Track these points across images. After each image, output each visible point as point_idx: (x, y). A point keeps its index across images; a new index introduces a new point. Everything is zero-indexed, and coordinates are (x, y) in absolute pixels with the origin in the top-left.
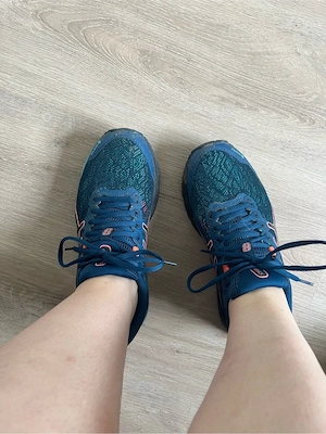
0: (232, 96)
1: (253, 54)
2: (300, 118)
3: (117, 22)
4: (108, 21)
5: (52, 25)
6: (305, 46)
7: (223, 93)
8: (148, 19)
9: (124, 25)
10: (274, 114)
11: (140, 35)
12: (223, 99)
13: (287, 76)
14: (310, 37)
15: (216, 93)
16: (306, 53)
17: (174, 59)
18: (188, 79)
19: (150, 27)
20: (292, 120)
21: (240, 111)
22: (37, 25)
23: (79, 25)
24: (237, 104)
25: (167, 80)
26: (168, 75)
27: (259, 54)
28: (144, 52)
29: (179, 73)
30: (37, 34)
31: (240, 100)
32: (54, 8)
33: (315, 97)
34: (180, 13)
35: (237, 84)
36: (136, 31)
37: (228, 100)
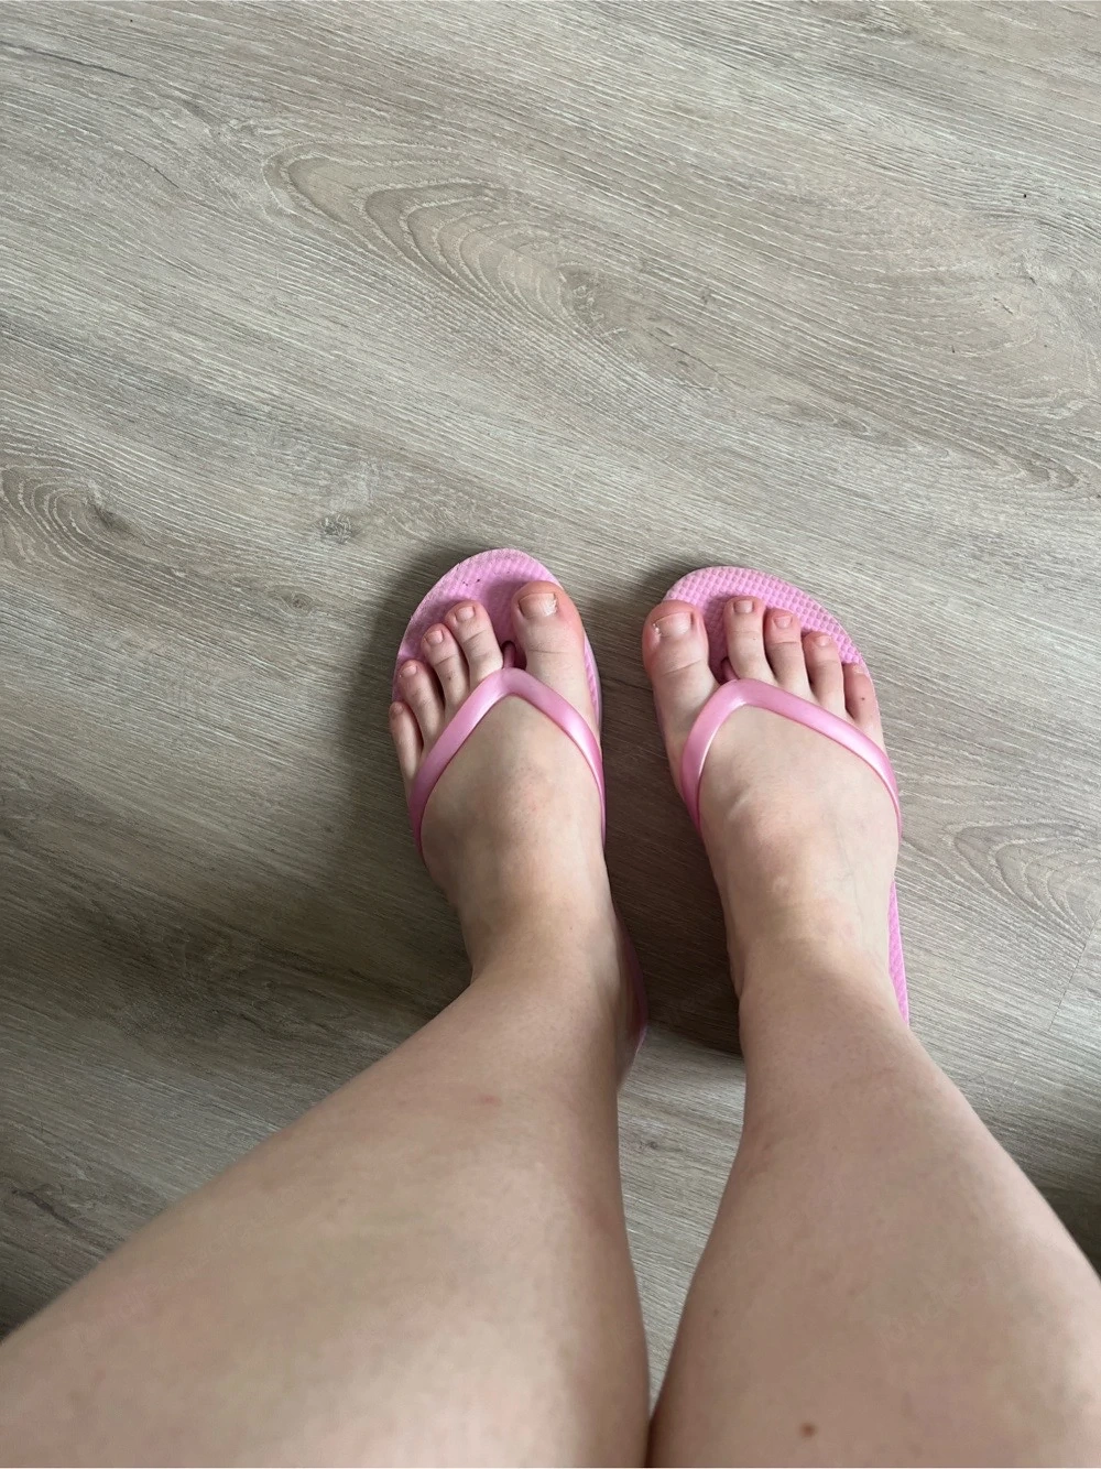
0: (827, 401)
1: (895, 282)
2: (1030, 467)
3: (503, 192)
4: (478, 191)
5: (322, 200)
6: (1050, 256)
7: (803, 393)
8: (592, 181)
9: (523, 201)
10: (954, 456)
11: (568, 227)
12: (803, 411)
13: (995, 345)
14: (1067, 229)
15: (783, 393)
16: (1053, 276)
17: (662, 296)
18: (702, 354)
19: (598, 206)
20: (1006, 474)
21: (851, 444)
22: (282, 198)
23: (397, 201)
24: (845, 423)
25: (640, 356)
26: (644, 340)
27: (909, 280)
28: (577, 277)
29: (677, 338)
30: (281, 224)
31: (852, 413)
32: (328, 148)
33: (1076, 405)
34: (681, 164)
35: (843, 367)
36: (555, 219)
37: (820, 415)
